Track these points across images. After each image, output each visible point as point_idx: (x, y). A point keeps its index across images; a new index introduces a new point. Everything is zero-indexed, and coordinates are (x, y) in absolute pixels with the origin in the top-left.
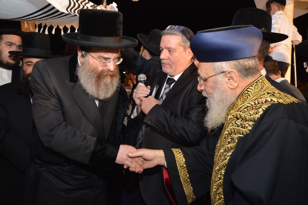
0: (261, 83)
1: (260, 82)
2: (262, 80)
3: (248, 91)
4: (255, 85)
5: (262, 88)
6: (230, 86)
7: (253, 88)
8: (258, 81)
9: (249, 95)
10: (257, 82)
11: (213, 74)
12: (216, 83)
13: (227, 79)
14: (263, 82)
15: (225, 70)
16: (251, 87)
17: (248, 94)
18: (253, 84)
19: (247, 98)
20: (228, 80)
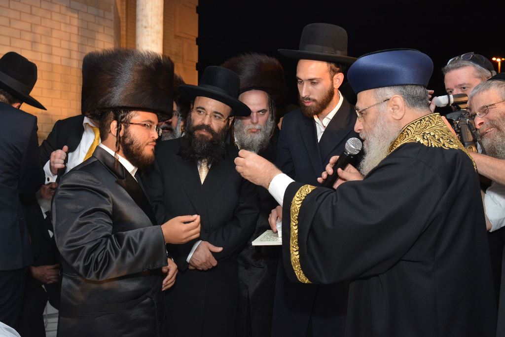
0: (427, 121)
1: (425, 120)
2: (429, 118)
3: (408, 130)
4: (418, 124)
5: (425, 127)
7: (414, 126)
8: (424, 119)
9: (408, 134)
10: (421, 120)
11: (375, 103)
12: (378, 113)
13: (391, 109)
14: (429, 121)
15: (388, 97)
16: (412, 125)
17: (407, 132)
18: (416, 122)
19: (405, 137)
20: (393, 109)
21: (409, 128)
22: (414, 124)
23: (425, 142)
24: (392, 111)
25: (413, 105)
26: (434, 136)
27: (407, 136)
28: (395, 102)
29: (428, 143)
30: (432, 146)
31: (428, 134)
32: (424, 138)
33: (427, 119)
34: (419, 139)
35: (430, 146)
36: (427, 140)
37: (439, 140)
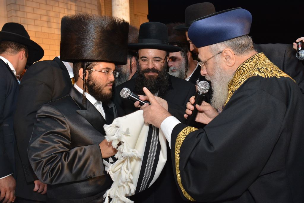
0: (257, 59)
1: (255, 59)
2: (258, 57)
3: (243, 67)
4: (250, 62)
5: (256, 64)
6: (228, 64)
7: (248, 64)
8: (254, 57)
9: (244, 71)
10: (252, 59)
11: (212, 56)
12: (215, 63)
13: (224, 59)
14: (258, 59)
15: (221, 50)
16: (246, 64)
17: (243, 69)
18: (248, 61)
19: (242, 73)
20: (226, 59)
21: (244, 66)
22: (247, 62)
23: (262, 75)
24: (226, 60)
25: (241, 53)
26: (267, 69)
27: (243, 72)
28: (226, 53)
29: (265, 75)
30: (268, 77)
31: (261, 68)
32: (260, 72)
33: (256, 57)
34: (257, 73)
35: (267, 77)
36: (263, 72)
37: (271, 71)
